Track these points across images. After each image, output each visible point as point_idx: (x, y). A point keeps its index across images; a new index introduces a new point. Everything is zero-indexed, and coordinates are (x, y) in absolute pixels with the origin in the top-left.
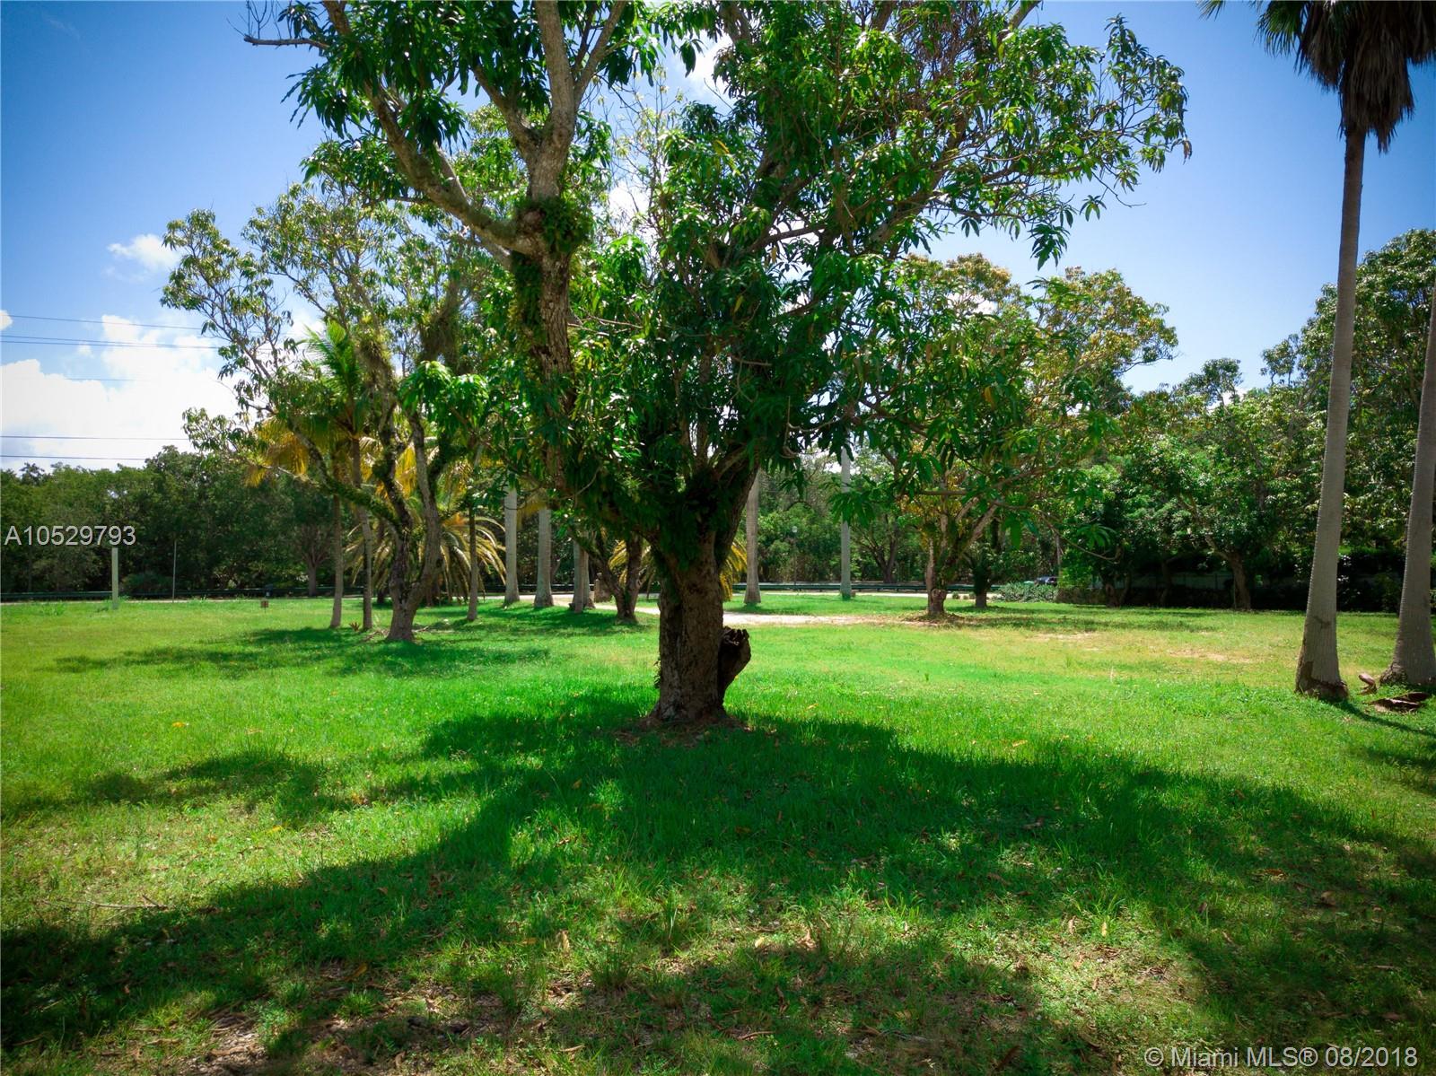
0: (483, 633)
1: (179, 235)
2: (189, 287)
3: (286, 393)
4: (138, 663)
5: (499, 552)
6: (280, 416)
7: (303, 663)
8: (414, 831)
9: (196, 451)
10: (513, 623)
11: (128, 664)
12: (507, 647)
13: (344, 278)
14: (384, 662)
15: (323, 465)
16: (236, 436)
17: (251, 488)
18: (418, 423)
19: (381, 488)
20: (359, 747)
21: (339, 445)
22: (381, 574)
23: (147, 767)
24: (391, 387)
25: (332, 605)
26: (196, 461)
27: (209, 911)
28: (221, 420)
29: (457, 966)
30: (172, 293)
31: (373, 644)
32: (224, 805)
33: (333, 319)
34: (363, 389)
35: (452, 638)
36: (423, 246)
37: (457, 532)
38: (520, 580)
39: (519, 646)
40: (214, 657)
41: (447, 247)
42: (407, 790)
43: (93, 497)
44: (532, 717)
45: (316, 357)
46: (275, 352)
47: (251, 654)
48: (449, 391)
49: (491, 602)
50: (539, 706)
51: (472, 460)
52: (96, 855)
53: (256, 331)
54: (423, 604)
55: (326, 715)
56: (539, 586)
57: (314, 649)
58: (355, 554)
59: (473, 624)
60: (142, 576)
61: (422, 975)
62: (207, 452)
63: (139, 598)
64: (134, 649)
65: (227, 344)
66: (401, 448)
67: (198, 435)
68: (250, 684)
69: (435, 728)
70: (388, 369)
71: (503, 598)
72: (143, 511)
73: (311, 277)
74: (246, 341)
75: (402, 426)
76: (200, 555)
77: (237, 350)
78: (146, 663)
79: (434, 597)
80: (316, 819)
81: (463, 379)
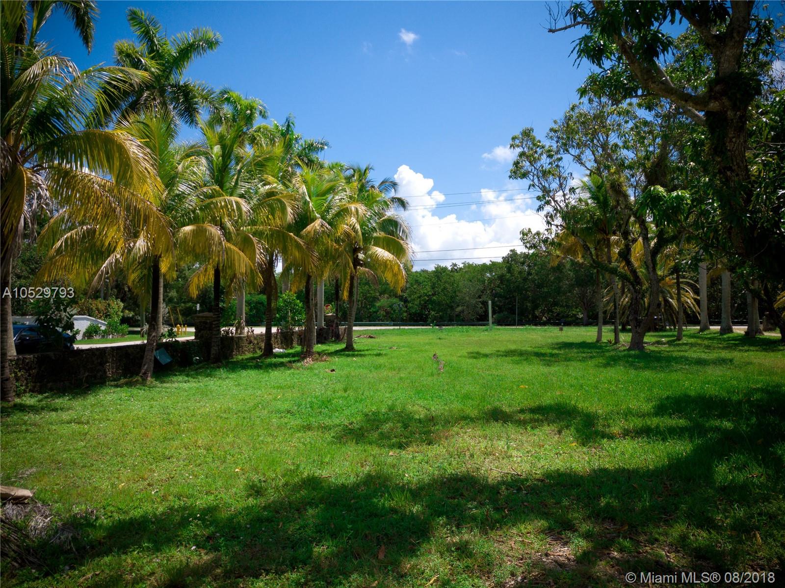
0: (687, 348)
1: (517, 142)
2: (522, 167)
3: (570, 215)
4: (502, 356)
5: (695, 300)
6: (567, 228)
7: (584, 360)
8: (651, 456)
9: (526, 251)
10: (706, 342)
11: (498, 356)
12: (704, 356)
13: (600, 150)
14: (627, 362)
15: (591, 253)
16: (545, 241)
17: (553, 268)
18: (644, 226)
19: (623, 264)
20: (616, 406)
21: (599, 242)
22: (623, 313)
23: (509, 406)
24: (628, 206)
25: (597, 330)
26: (526, 256)
27: (542, 481)
28: (538, 234)
29: (684, 538)
30: (514, 172)
31: (621, 351)
32: (547, 429)
33: (594, 173)
34: (612, 210)
35: (668, 349)
36: (646, 123)
37: (668, 288)
38: (710, 317)
39: (713, 355)
40: (537, 355)
41: (660, 121)
42: (645, 432)
43: (479, 277)
44: (725, 398)
45: (586, 195)
46: (564, 195)
47: (556, 354)
48: (666, 202)
49: (691, 329)
50: (728, 393)
51: (678, 245)
52: (490, 445)
53: (554, 185)
54: (649, 330)
55: (596, 387)
56: (723, 320)
57: (588, 353)
58: (608, 302)
59: (680, 342)
60: (502, 315)
61: (661, 538)
62: (531, 251)
63: (501, 325)
64: (500, 349)
65: (540, 194)
66: (635, 241)
67: (527, 242)
68: (556, 369)
69: (661, 399)
70: (626, 197)
71: (699, 327)
72: (501, 283)
73: (582, 153)
74: (550, 191)
75: (635, 228)
76: (529, 305)
77: (546, 196)
78: (506, 356)
79: (655, 327)
80: (595, 442)
81: (675, 194)
